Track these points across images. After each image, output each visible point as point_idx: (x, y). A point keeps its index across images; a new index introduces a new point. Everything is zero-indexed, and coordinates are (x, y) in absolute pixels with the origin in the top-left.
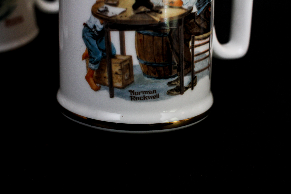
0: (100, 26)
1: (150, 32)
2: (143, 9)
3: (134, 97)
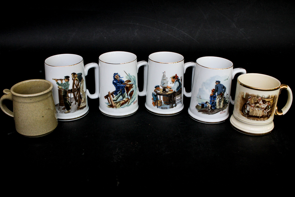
0: (156, 94)
1: (166, 96)
2: (164, 92)
3: (162, 108)
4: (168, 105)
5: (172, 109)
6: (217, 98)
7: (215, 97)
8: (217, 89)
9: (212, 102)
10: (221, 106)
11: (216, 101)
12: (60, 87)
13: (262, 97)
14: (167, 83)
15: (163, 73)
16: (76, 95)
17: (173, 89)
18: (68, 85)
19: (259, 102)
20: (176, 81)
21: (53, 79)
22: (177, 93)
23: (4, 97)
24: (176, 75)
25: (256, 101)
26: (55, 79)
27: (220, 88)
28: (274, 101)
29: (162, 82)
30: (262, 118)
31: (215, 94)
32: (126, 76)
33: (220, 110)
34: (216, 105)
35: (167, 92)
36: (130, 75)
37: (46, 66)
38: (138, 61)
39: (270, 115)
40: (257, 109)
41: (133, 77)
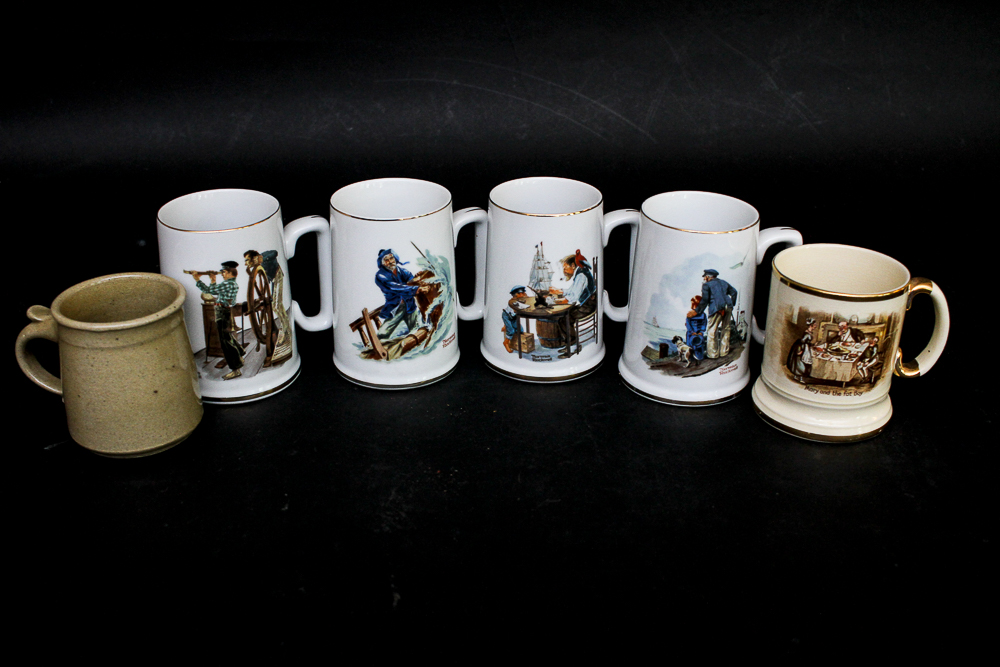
0: (513, 314)
1: (546, 320)
2: (541, 306)
3: (535, 359)
4: (552, 348)
5: (566, 360)
6: (708, 325)
7: (702, 323)
8: (707, 297)
9: (693, 337)
10: (724, 351)
11: (705, 334)
12: (209, 296)
13: (851, 320)
14: (550, 278)
15: (537, 247)
16: (261, 321)
17: (567, 297)
18: (234, 289)
19: (840, 337)
20: (577, 273)
21: (185, 272)
22: (581, 310)
23: (30, 331)
24: (578, 252)
25: (830, 333)
26: (190, 273)
27: (717, 293)
28: (888, 332)
29: (532, 277)
30: (853, 388)
31: (702, 312)
32: (418, 259)
33: (719, 362)
34: (705, 348)
35: (551, 307)
36: (431, 254)
37: (162, 230)
38: (455, 210)
39: (877, 378)
40: (834, 359)
41: (440, 261)
